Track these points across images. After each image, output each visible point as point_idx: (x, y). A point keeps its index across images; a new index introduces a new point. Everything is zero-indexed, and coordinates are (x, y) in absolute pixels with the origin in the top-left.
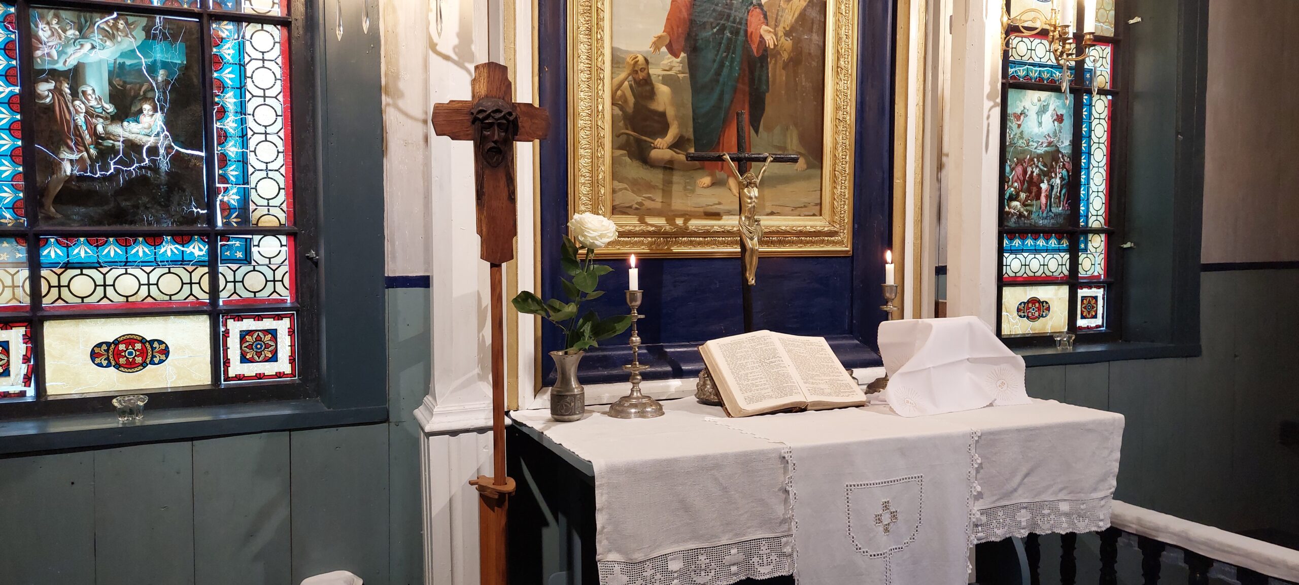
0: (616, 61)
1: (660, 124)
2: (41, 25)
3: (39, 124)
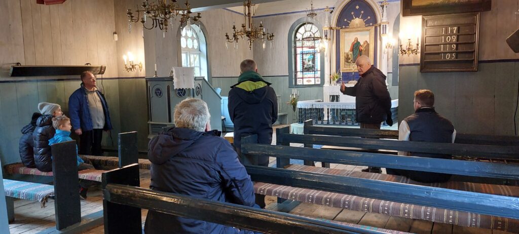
0: (345, 53)
1: (350, 59)
2: (304, 56)
3: (303, 63)
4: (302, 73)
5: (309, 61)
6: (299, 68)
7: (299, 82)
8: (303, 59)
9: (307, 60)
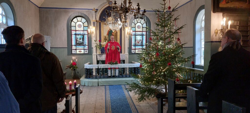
1: (107, 39)
2: (77, 36)
3: (76, 40)
4: (75, 46)
5: (80, 39)
6: (74, 43)
7: (73, 52)
8: (76, 38)
9: (79, 38)
